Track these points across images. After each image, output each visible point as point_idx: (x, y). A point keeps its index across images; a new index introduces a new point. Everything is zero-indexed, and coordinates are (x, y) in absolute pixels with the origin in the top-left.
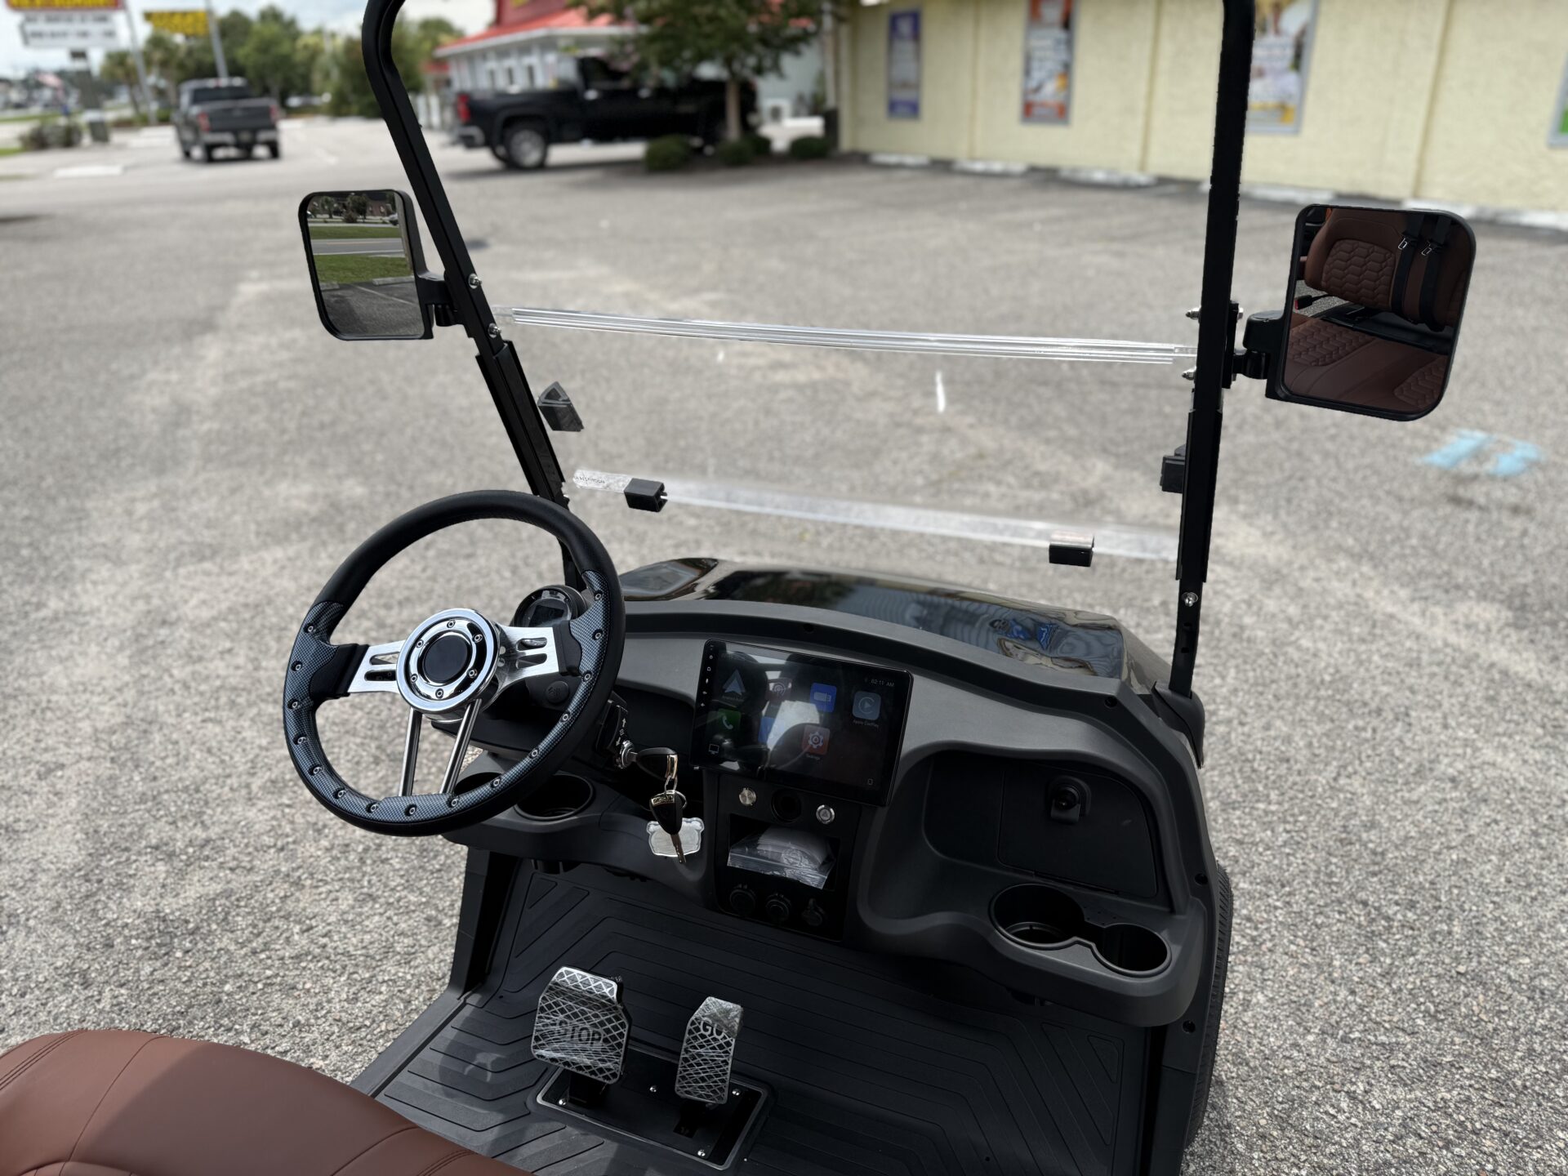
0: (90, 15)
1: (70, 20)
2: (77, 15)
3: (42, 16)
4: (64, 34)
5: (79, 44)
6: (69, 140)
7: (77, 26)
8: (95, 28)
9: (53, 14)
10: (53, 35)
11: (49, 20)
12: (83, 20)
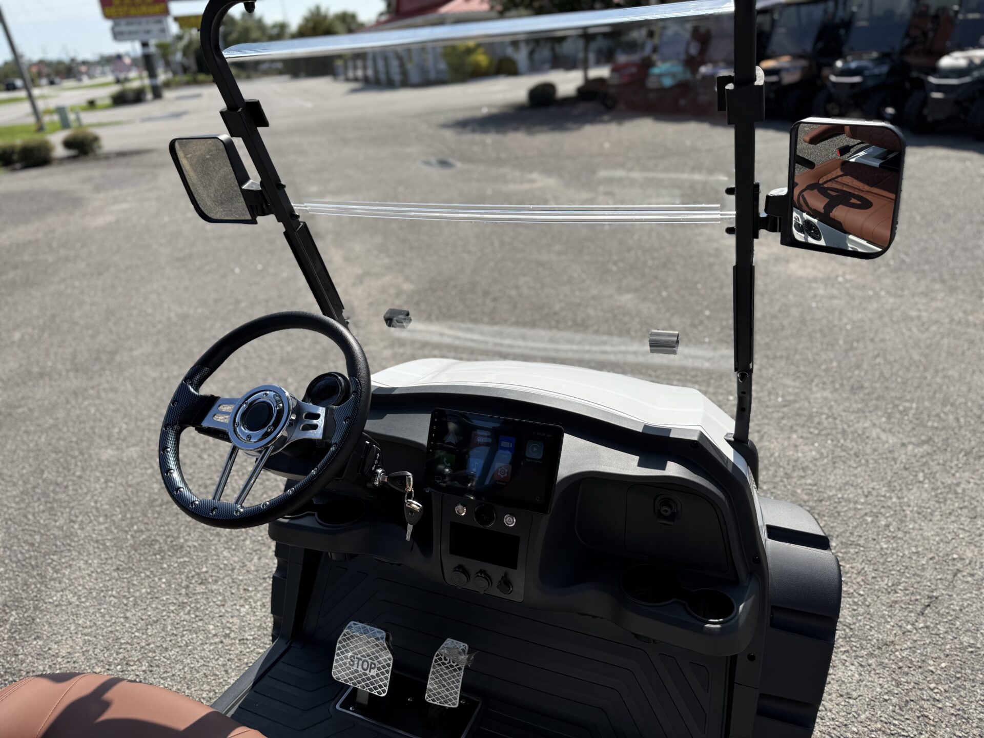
0: (151, 19)
1: (140, 23)
2: (144, 20)
3: (123, 21)
4: (136, 32)
5: (145, 38)
6: (137, 98)
7: (145, 27)
8: (155, 28)
9: (130, 20)
10: (130, 33)
11: (128, 24)
12: (147, 23)
